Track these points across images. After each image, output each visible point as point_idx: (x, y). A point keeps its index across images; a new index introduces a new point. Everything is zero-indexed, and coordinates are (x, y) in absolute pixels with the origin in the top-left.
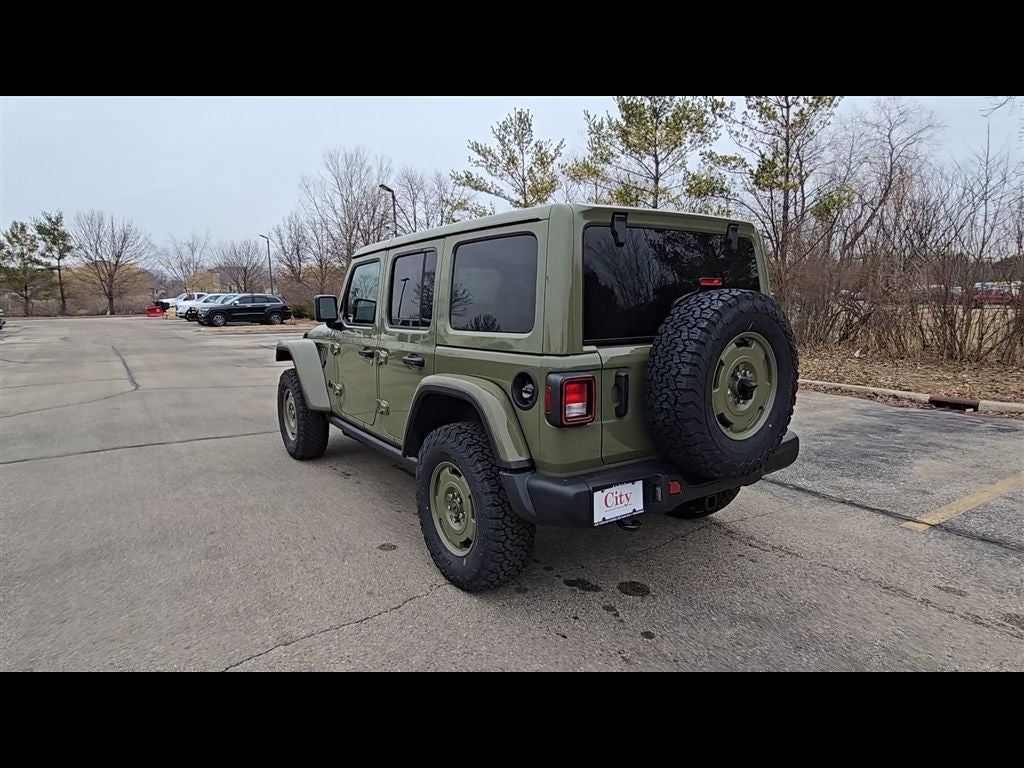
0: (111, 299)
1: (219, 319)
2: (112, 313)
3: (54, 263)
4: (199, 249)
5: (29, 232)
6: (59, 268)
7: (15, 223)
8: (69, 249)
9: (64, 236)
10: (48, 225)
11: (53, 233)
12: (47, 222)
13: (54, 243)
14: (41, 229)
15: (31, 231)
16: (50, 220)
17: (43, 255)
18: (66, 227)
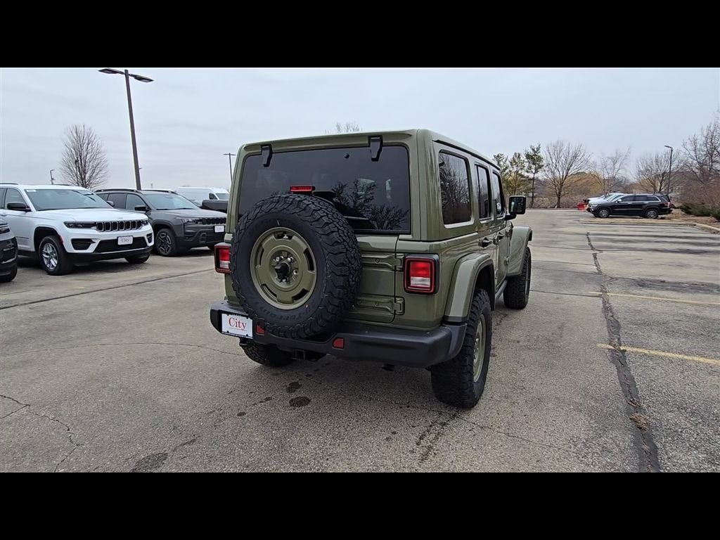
0: (559, 198)
1: (604, 213)
2: (559, 207)
3: (531, 176)
4: (620, 161)
5: (522, 159)
6: (533, 179)
7: (515, 154)
8: (540, 167)
9: (540, 159)
10: (532, 153)
11: (534, 158)
12: (532, 151)
13: (534, 164)
14: (528, 156)
15: (523, 158)
16: (533, 150)
17: (527, 172)
18: (542, 154)
